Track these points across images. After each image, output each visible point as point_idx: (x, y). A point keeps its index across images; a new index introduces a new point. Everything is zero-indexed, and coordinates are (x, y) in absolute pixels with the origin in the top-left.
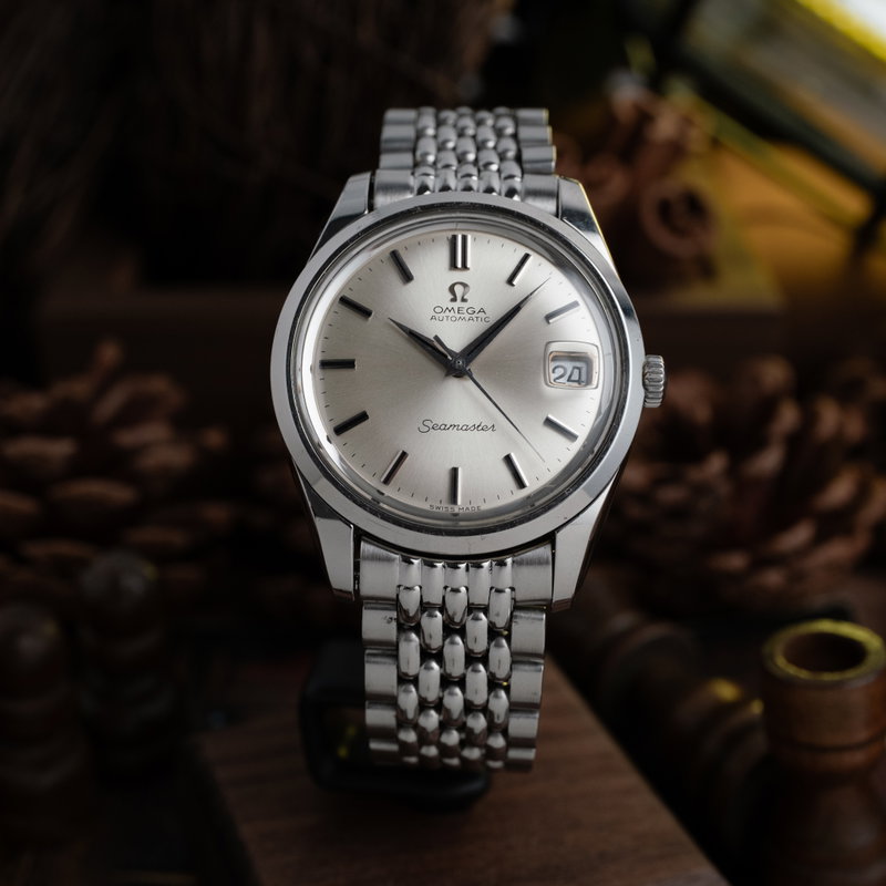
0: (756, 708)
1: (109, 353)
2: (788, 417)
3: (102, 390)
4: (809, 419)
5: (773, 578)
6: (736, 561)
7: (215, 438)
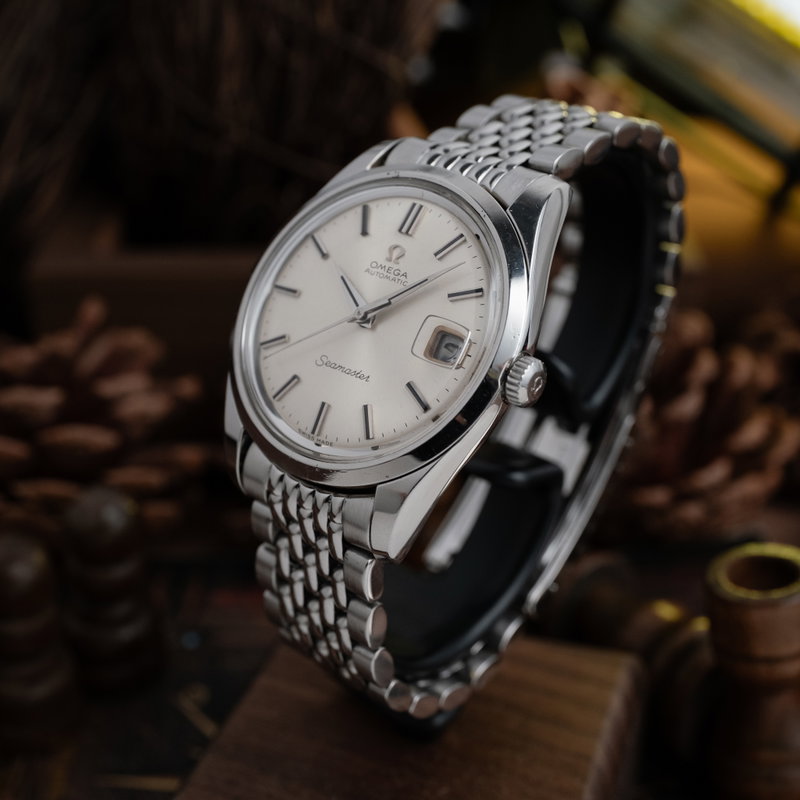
0: (701, 625)
1: (93, 310)
2: (706, 366)
3: (86, 344)
4: (725, 367)
5: (693, 512)
6: (658, 496)
7: (188, 387)
